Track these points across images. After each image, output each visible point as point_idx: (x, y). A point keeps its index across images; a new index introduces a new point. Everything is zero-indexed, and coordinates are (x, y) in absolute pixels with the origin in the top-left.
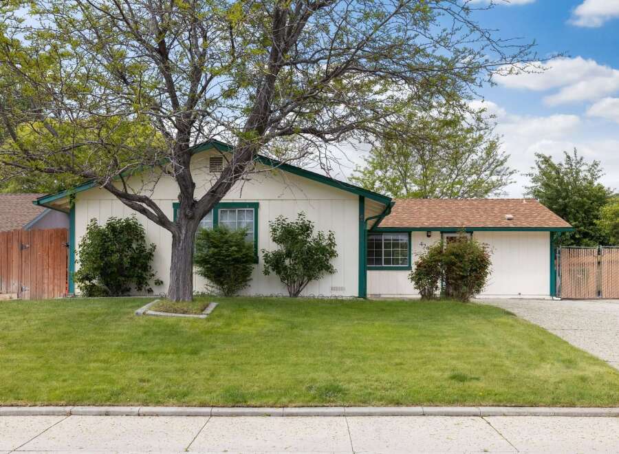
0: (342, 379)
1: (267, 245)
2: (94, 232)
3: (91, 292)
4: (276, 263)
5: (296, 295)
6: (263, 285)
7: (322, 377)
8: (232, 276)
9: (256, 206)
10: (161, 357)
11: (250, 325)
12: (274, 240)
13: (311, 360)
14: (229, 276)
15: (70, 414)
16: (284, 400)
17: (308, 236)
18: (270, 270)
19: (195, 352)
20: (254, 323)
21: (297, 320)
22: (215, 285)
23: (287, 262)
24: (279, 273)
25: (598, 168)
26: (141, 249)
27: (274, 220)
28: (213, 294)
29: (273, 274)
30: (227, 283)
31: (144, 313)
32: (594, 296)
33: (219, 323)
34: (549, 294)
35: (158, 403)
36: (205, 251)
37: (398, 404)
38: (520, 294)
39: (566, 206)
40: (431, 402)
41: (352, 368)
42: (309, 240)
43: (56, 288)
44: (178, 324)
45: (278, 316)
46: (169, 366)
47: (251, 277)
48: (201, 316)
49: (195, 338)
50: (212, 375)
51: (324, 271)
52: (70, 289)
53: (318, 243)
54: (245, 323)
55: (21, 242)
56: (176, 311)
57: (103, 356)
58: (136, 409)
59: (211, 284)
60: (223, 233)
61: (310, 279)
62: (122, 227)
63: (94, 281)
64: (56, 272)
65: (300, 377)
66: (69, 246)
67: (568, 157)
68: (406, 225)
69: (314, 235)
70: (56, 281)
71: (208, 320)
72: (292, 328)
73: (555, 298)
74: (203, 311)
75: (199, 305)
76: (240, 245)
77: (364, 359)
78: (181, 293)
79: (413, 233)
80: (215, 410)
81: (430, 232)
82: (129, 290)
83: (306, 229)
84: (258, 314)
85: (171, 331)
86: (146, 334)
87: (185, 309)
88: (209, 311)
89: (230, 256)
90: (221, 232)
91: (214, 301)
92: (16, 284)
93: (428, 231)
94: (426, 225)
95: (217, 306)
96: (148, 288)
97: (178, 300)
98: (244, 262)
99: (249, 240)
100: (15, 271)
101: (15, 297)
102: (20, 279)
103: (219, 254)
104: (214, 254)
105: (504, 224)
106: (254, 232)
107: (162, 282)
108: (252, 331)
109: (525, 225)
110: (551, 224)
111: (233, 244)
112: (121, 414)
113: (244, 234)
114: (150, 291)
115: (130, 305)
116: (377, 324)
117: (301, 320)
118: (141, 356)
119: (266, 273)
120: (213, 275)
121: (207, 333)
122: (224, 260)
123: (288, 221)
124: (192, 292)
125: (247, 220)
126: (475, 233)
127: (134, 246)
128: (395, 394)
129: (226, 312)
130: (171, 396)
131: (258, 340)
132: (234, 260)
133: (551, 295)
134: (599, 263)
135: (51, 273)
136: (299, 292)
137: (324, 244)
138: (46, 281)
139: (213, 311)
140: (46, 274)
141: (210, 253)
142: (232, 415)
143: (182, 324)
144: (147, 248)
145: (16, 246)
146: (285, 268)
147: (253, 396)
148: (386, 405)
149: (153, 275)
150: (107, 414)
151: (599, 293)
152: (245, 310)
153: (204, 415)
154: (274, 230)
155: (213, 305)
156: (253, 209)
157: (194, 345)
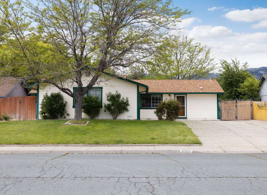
0: (123, 139)
1: (105, 101)
2: (46, 98)
3: (45, 118)
4: (108, 108)
5: (115, 118)
6: (104, 115)
7: (118, 139)
8: (93, 112)
9: (102, 88)
10: (76, 135)
11: (100, 127)
12: (108, 100)
13: (116, 136)
14: (92, 112)
15: (58, 146)
16: (108, 143)
17: (119, 99)
18: (106, 110)
19: (85, 134)
20: (101, 127)
21: (114, 126)
22: (88, 116)
23: (112, 107)
24: (109, 111)
25: (247, 65)
26: (62, 103)
27: (108, 93)
28: (87, 118)
29: (107, 111)
30: (92, 115)
31: (68, 124)
32: (234, 119)
33: (91, 127)
34: (217, 118)
35: (78, 144)
36: (85, 104)
37: (135, 144)
38: (205, 118)
39: (232, 81)
40: (143, 143)
41: (127, 137)
42: (120, 100)
43: (32, 117)
44: (78, 127)
45: (108, 125)
46: (79, 137)
47: (100, 113)
48: (85, 125)
49: (84, 131)
50: (90, 139)
51: (125, 110)
52: (37, 117)
53: (122, 101)
54: (98, 127)
55: (20, 101)
56: (77, 124)
57: (60, 135)
58: (73, 145)
59: (86, 115)
60: (90, 98)
61: (120, 113)
62: (56, 96)
63: (46, 114)
64: (32, 111)
65: (113, 139)
66: (37, 102)
67: (233, 61)
68: (160, 92)
69: (121, 98)
70: (32, 114)
71: (87, 126)
72: (112, 128)
73: (219, 120)
74: (85, 123)
75: (84, 122)
76: (96, 102)
77: (131, 135)
78: (78, 118)
79: (163, 95)
80: (92, 145)
81: (170, 94)
82: (58, 117)
83: (119, 96)
84: (102, 125)
85: (77, 129)
86: (70, 129)
87: (80, 123)
88: (87, 123)
89: (92, 106)
90: (90, 97)
91: (88, 120)
92: (18, 115)
93: (169, 94)
94: (168, 91)
95: (89, 122)
96: (64, 116)
97: (77, 120)
98: (98, 108)
99: (99, 100)
100: (18, 111)
101: (18, 119)
102: (20, 113)
103: (89, 105)
104: (88, 105)
105: (198, 91)
106: (101, 97)
107: (69, 114)
108: (100, 129)
109: (207, 91)
110: (217, 91)
111: (94, 101)
112: (70, 146)
113: (97, 98)
114: (65, 117)
115: (62, 122)
116: (139, 127)
117: (115, 126)
118: (70, 135)
119: (105, 111)
120: (87, 112)
121: (88, 129)
122: (91, 107)
123: (113, 94)
124: (82, 118)
125: (98, 93)
126: (187, 95)
127: (60, 102)
128: (135, 142)
129: (92, 124)
130: (81, 142)
131: (102, 131)
132: (94, 107)
133: (218, 119)
134: (236, 106)
135: (30, 111)
136: (116, 118)
137: (124, 101)
138: (29, 114)
139: (88, 124)
140: (29, 112)
141: (86, 104)
142: (96, 146)
143: (80, 127)
144: (64, 103)
145: (18, 102)
146: (112, 110)
147: (101, 142)
148: (132, 144)
149: (66, 112)
150: (67, 146)
151: (237, 118)
152: (98, 123)
153: (89, 146)
154: (108, 97)
155: (88, 122)
156: (101, 89)
157: (84, 132)
